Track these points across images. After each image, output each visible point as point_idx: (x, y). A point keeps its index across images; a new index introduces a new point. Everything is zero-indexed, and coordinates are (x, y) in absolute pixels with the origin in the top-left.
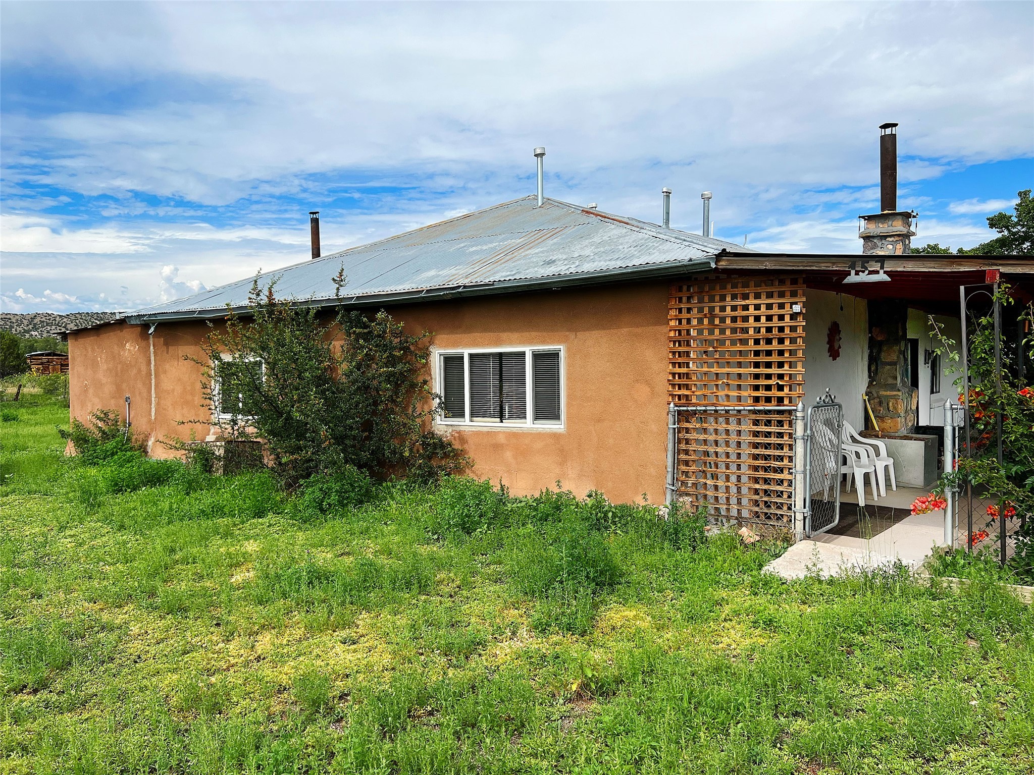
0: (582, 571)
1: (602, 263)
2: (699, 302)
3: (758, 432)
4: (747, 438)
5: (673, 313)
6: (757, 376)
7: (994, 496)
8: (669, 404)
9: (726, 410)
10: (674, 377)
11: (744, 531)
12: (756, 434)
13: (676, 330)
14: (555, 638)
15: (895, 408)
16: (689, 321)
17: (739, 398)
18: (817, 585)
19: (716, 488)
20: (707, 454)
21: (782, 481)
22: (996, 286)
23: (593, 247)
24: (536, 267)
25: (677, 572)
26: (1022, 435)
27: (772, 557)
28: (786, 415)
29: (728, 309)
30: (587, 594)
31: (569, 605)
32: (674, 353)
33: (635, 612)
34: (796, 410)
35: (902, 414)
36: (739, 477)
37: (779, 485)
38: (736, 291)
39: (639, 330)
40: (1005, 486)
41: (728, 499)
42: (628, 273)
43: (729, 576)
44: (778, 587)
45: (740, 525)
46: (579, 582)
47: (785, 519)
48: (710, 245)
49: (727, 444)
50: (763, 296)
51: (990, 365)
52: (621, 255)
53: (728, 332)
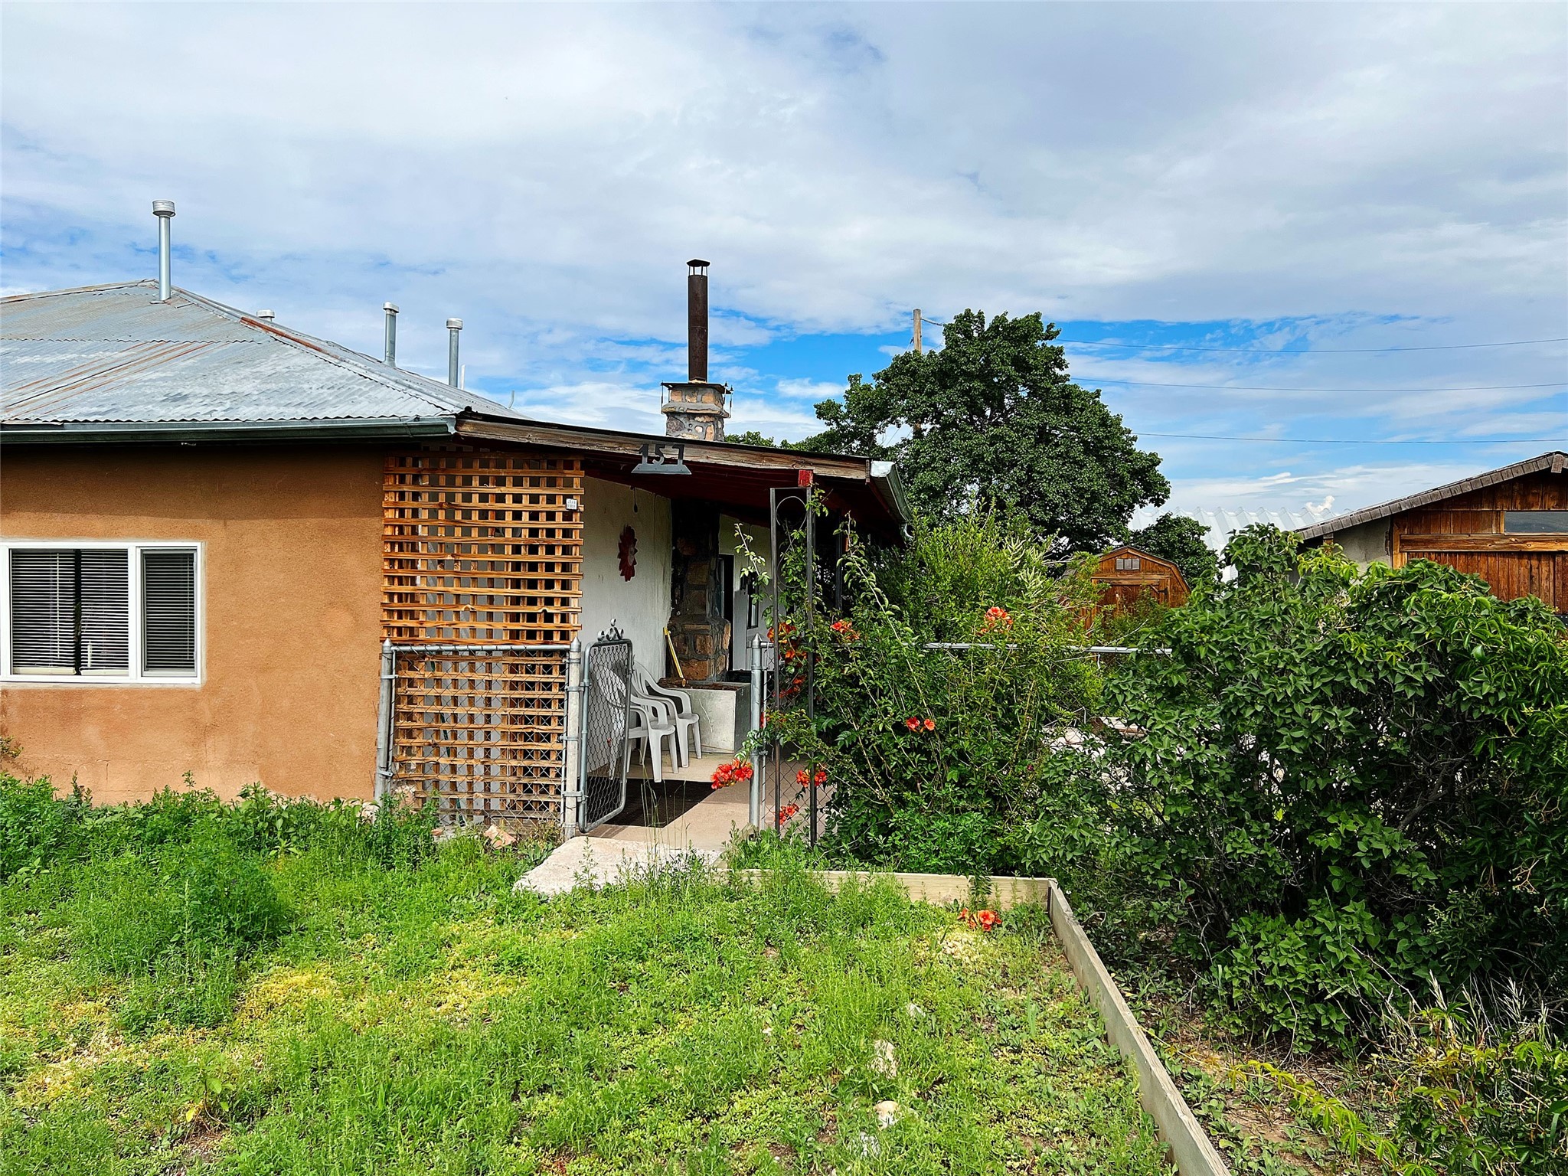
0: (219, 920)
1: (273, 408)
2: (431, 485)
3: (517, 683)
4: (499, 692)
5: (390, 498)
6: (516, 601)
7: (803, 757)
8: (383, 641)
9: (469, 651)
10: (391, 600)
11: (493, 830)
12: (514, 686)
13: (395, 526)
14: (163, 1039)
15: (703, 647)
16: (415, 513)
17: (490, 633)
18: (588, 900)
19: (454, 769)
20: (440, 717)
21: (548, 753)
22: (809, 491)
23: (258, 381)
24: (149, 403)
25: (384, 904)
26: (834, 680)
27: (530, 865)
28: (556, 657)
29: (475, 498)
30: (227, 957)
31: (192, 980)
32: (392, 562)
33: (310, 976)
34: (568, 651)
35: (711, 656)
36: (487, 751)
37: (544, 758)
38: (486, 472)
39: (335, 523)
40: (814, 744)
41: (470, 784)
42: (315, 429)
43: (465, 900)
44: (535, 908)
45: (487, 822)
46: (214, 940)
47: (551, 809)
48: (448, 399)
49: (471, 701)
50: (526, 483)
51: (803, 590)
52: (306, 400)
53: (475, 533)
